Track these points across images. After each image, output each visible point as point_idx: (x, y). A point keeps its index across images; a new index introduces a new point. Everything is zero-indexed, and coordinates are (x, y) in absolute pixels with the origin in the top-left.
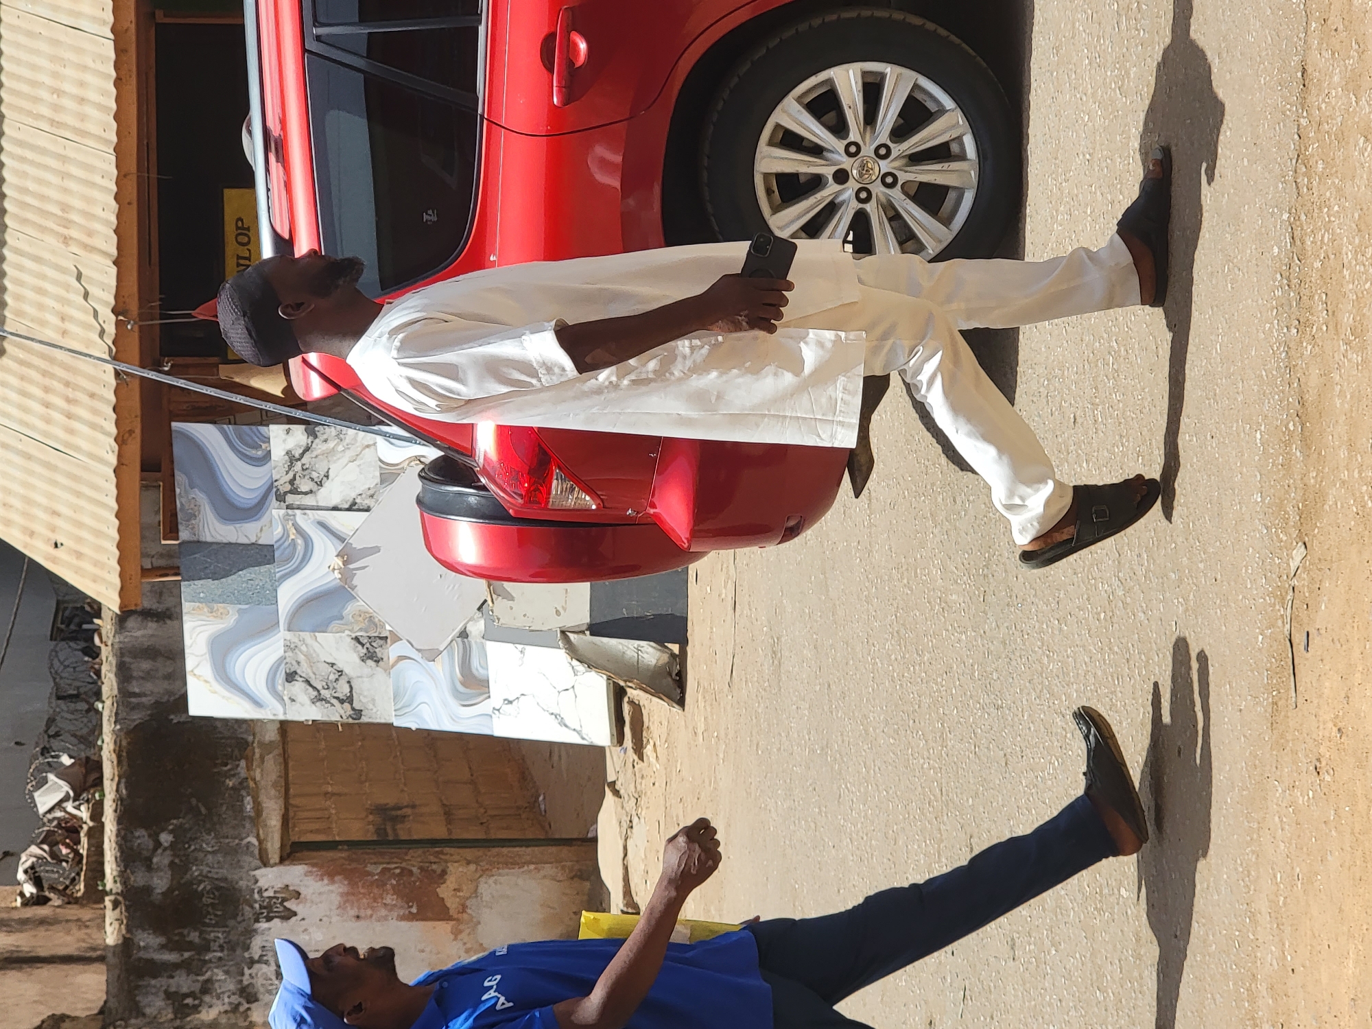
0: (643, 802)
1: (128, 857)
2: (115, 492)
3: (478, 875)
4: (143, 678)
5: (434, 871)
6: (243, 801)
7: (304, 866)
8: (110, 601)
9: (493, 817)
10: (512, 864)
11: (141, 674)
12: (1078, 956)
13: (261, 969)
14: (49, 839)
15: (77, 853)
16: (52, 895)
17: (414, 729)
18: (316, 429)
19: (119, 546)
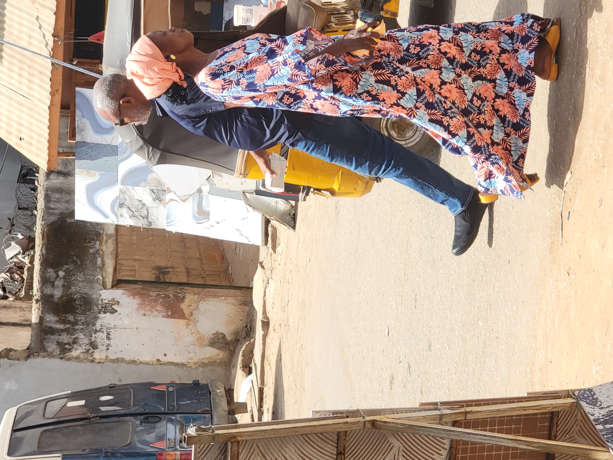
0: (274, 272)
1: (44, 281)
2: (48, 117)
3: (199, 300)
4: (55, 201)
5: (180, 297)
6: (97, 259)
7: (123, 291)
8: (43, 166)
9: (208, 275)
10: (214, 296)
12: (458, 350)
13: (100, 335)
14: (10, 270)
15: (22, 278)
16: (9, 295)
17: (174, 232)
19: (49, 142)
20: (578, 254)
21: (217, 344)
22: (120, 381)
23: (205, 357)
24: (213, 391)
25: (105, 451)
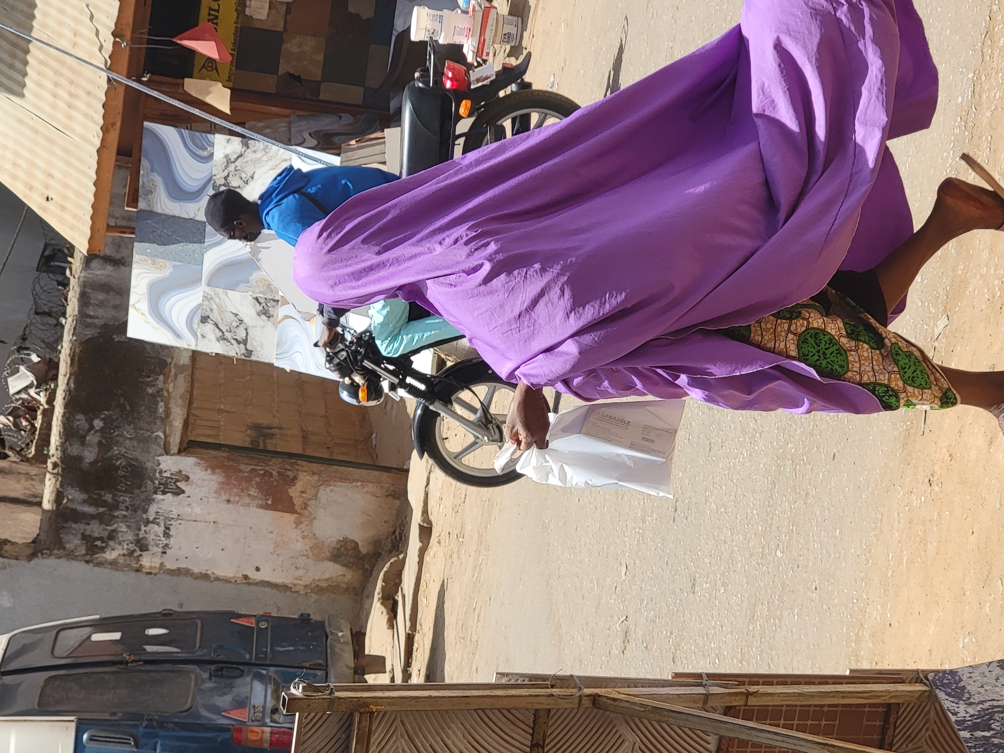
1: (69, 433)
2: (96, 166)
3: (319, 484)
4: (97, 305)
5: (288, 476)
6: (157, 405)
7: (196, 459)
8: (82, 246)
9: (337, 444)
10: (345, 479)
11: (96, 302)
12: (739, 596)
13: (153, 528)
14: (14, 413)
15: (33, 426)
16: (10, 453)
17: (288, 371)
18: (250, 142)
19: (93, 207)
20: (948, 452)
21: (343, 557)
22: (181, 605)
23: (323, 577)
24: (332, 633)
25: (149, 717)
